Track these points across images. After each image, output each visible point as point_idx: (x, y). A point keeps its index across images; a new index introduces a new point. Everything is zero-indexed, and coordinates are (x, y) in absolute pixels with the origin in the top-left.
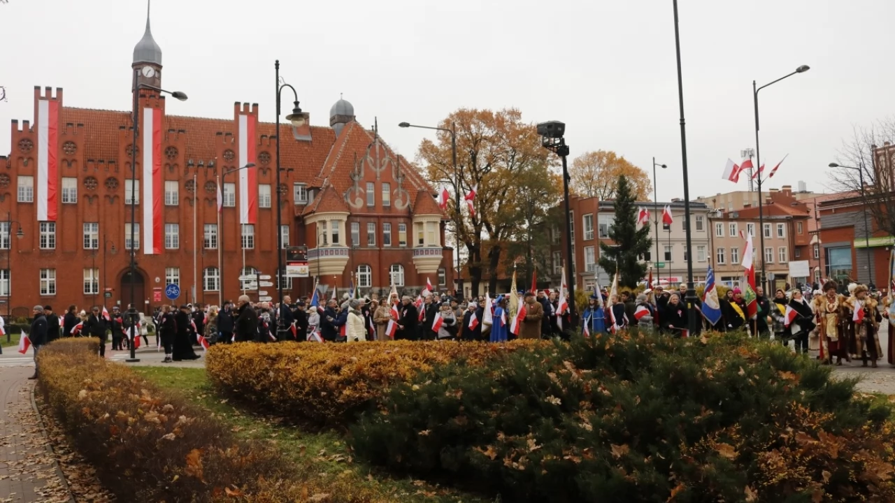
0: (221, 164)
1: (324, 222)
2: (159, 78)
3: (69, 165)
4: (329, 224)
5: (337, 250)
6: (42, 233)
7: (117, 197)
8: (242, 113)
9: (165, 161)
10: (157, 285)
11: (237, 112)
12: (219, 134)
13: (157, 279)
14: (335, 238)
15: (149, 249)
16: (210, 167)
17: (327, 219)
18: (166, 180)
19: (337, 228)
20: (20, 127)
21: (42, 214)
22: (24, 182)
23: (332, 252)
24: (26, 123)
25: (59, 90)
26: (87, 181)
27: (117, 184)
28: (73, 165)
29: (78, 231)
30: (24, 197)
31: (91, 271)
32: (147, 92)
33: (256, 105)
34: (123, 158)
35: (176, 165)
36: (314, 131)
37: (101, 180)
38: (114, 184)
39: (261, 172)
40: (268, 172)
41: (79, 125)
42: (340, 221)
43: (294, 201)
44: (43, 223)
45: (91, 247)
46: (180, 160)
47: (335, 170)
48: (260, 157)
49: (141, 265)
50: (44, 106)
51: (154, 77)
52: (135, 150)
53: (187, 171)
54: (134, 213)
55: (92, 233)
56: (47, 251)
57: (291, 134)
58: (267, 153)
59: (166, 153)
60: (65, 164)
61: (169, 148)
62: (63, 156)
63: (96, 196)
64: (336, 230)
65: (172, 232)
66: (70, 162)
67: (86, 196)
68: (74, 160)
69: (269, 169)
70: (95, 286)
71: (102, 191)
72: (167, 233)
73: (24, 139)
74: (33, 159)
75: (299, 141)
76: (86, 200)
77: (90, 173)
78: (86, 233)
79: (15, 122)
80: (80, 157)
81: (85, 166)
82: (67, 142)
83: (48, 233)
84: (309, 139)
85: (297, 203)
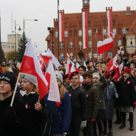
0: (103, 24)
1: (128, 39)
2: (89, 3)
3: (66, 28)
4: (129, 39)
5: (131, 46)
6: (61, 44)
7: (77, 35)
8: (108, 10)
9: (88, 25)
10: (87, 56)
11: (107, 10)
12: (102, 16)
13: (87, 55)
14: (131, 43)
15: (84, 47)
16: (100, 25)
17: (129, 38)
18: (88, 30)
19: (132, 40)
20: (56, 20)
21: (60, 40)
22: (57, 33)
23: (130, 47)
24: (57, 19)
25: (63, 10)
26: (70, 31)
27: (77, 31)
28: (67, 28)
29: (68, 44)
30: (57, 36)
31: (71, 53)
32: (86, 7)
33: (111, 7)
34: (78, 25)
35: (91, 26)
36: (132, 11)
37: (73, 31)
38: (76, 32)
39: (113, 25)
40: (115, 25)
41: (68, 18)
42: (133, 38)
43: (123, 33)
44: (61, 42)
45: (71, 47)
46: (92, 24)
47: (134, 23)
48: (113, 21)
49: (83, 51)
50: (60, 14)
51: (87, 3)
52: (81, 23)
53: (93, 27)
54: (81, 39)
55: (71, 44)
56: (62, 49)
57: (125, 14)
58: (115, 20)
59: (88, 23)
60: (65, 28)
61: (89, 21)
62: (64, 26)
63: (72, 35)
64: (131, 41)
65: (90, 43)
66: (66, 27)
67: (70, 35)
68: (67, 27)
69: (115, 24)
70: (72, 56)
71: (73, 34)
72: (89, 43)
73: (56, 23)
74: (58, 27)
75: (127, 15)
76: (70, 36)
77: (70, 29)
78: (70, 44)
79: (54, 19)
80: (68, 26)
81: (69, 28)
82: (65, 23)
83: (62, 44)
84: (130, 14)
85: (124, 33)
